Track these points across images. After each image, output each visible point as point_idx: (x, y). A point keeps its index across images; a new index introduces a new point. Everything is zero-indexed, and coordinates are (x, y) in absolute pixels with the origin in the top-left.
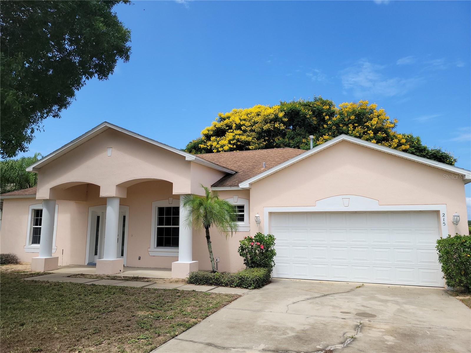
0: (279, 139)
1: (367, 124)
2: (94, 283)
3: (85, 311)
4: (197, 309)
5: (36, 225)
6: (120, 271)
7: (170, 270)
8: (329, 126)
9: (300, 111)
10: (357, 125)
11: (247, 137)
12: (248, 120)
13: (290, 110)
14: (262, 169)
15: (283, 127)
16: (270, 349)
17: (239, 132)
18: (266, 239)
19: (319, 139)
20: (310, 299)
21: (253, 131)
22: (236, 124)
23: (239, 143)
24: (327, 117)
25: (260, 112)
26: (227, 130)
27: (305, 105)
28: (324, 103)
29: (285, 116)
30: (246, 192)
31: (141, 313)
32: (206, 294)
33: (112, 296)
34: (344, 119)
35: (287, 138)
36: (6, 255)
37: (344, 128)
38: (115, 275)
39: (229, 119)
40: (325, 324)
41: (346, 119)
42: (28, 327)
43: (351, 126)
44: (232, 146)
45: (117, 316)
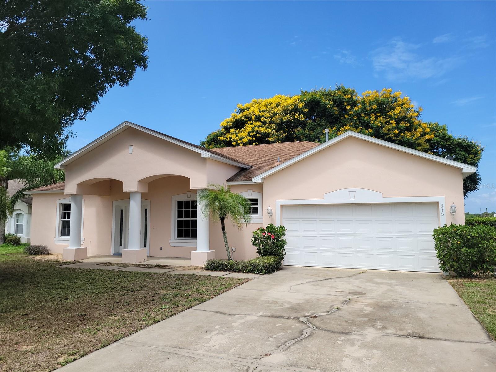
0: (299, 131)
1: (390, 113)
2: (121, 270)
3: (116, 290)
4: (211, 289)
5: (64, 219)
6: (144, 259)
7: (189, 259)
8: (350, 116)
9: (321, 101)
10: (379, 114)
11: (266, 129)
12: (268, 112)
13: (311, 100)
14: (277, 163)
15: (302, 118)
16: (267, 315)
17: (258, 123)
18: (277, 230)
19: (340, 129)
20: (313, 282)
21: (271, 122)
22: (255, 116)
23: (258, 135)
24: (349, 107)
25: (280, 103)
26: (246, 122)
27: (327, 95)
28: (345, 92)
29: (305, 106)
30: (259, 187)
31: (163, 292)
32: (220, 278)
33: (138, 279)
34: (365, 108)
35: (307, 129)
36: (38, 246)
37: (365, 118)
38: (139, 263)
39: (248, 111)
40: (318, 300)
41: (368, 109)
42: (71, 300)
43: (373, 116)
44: (251, 139)
45: (144, 293)
